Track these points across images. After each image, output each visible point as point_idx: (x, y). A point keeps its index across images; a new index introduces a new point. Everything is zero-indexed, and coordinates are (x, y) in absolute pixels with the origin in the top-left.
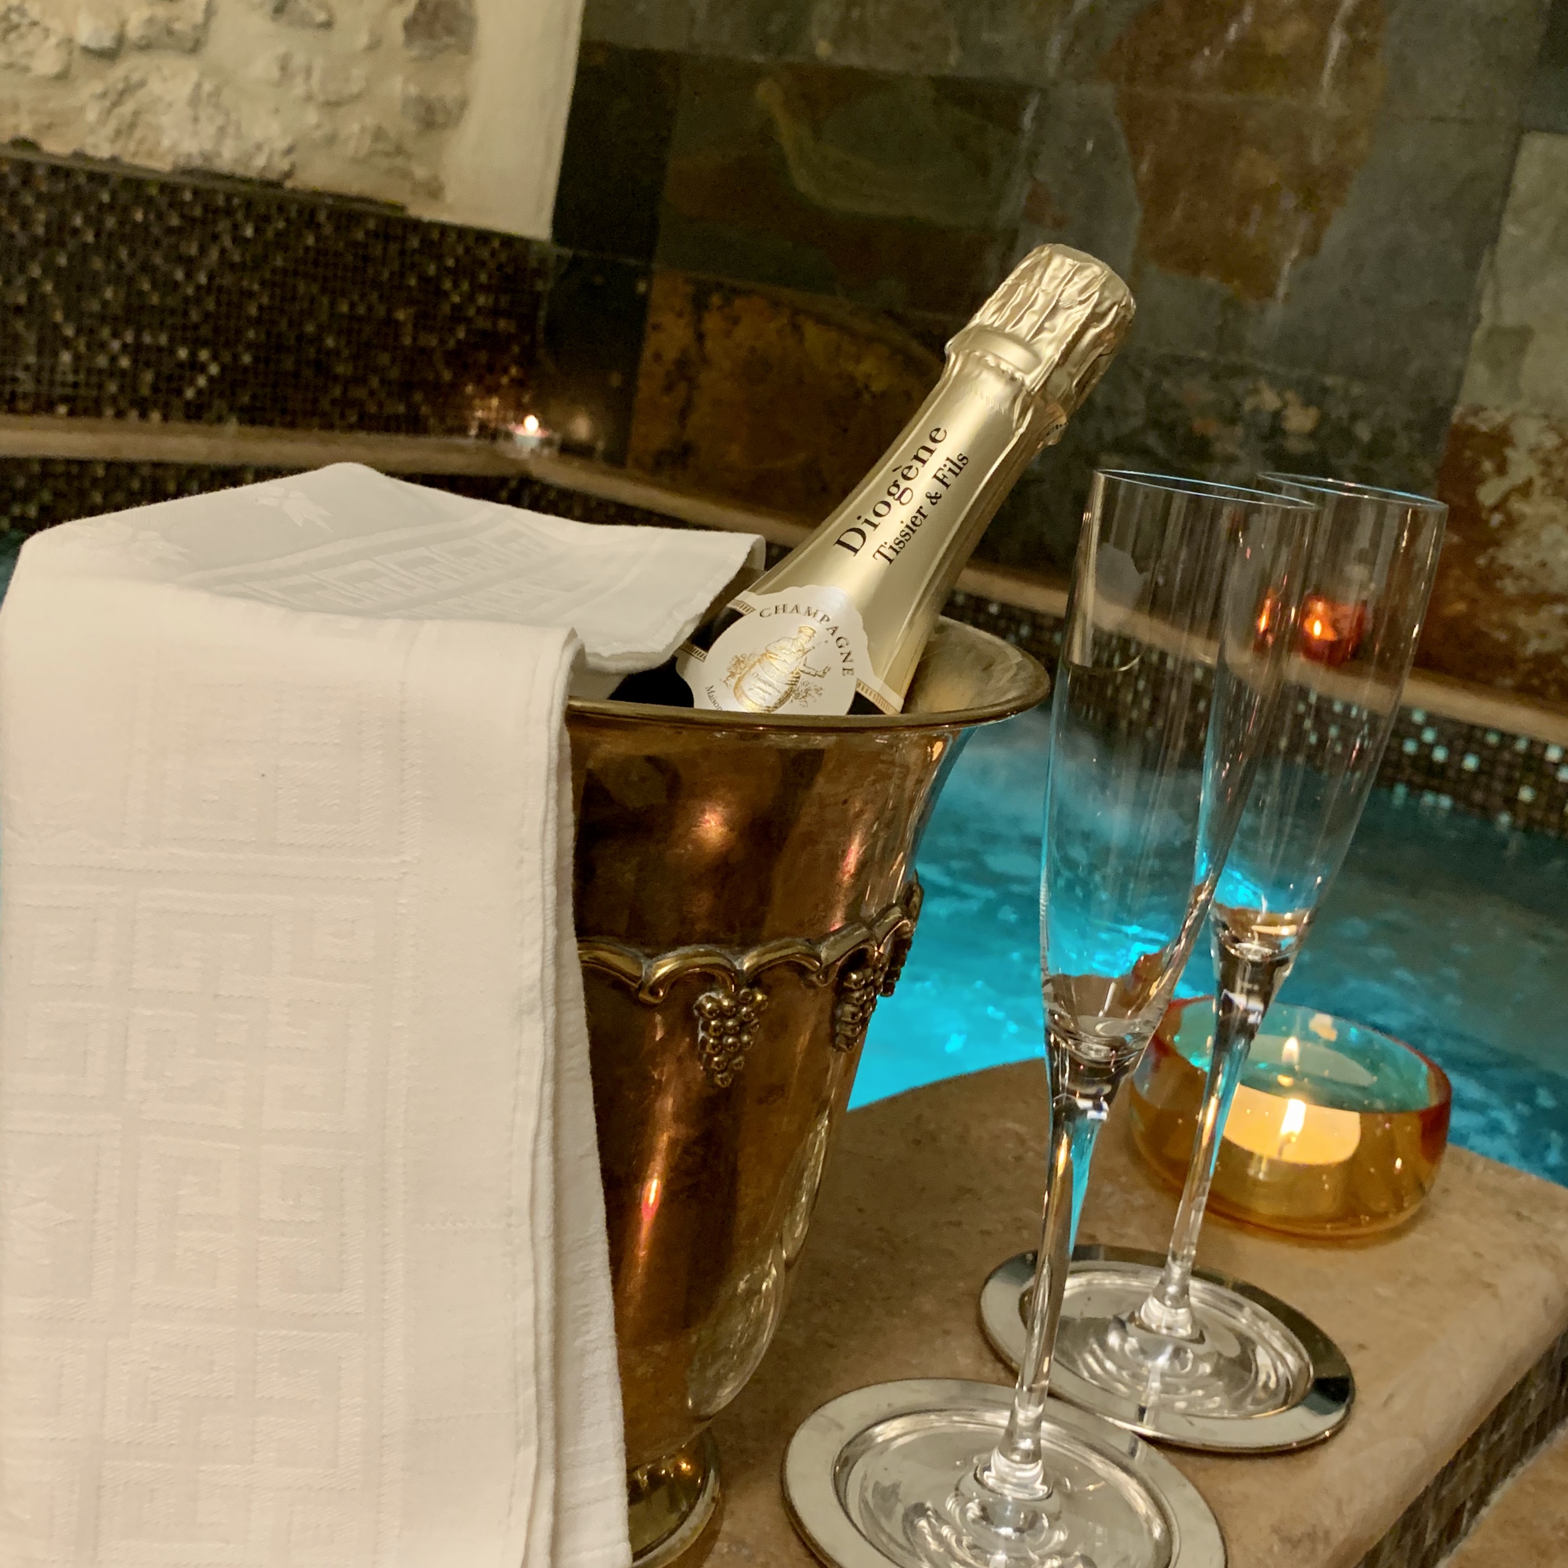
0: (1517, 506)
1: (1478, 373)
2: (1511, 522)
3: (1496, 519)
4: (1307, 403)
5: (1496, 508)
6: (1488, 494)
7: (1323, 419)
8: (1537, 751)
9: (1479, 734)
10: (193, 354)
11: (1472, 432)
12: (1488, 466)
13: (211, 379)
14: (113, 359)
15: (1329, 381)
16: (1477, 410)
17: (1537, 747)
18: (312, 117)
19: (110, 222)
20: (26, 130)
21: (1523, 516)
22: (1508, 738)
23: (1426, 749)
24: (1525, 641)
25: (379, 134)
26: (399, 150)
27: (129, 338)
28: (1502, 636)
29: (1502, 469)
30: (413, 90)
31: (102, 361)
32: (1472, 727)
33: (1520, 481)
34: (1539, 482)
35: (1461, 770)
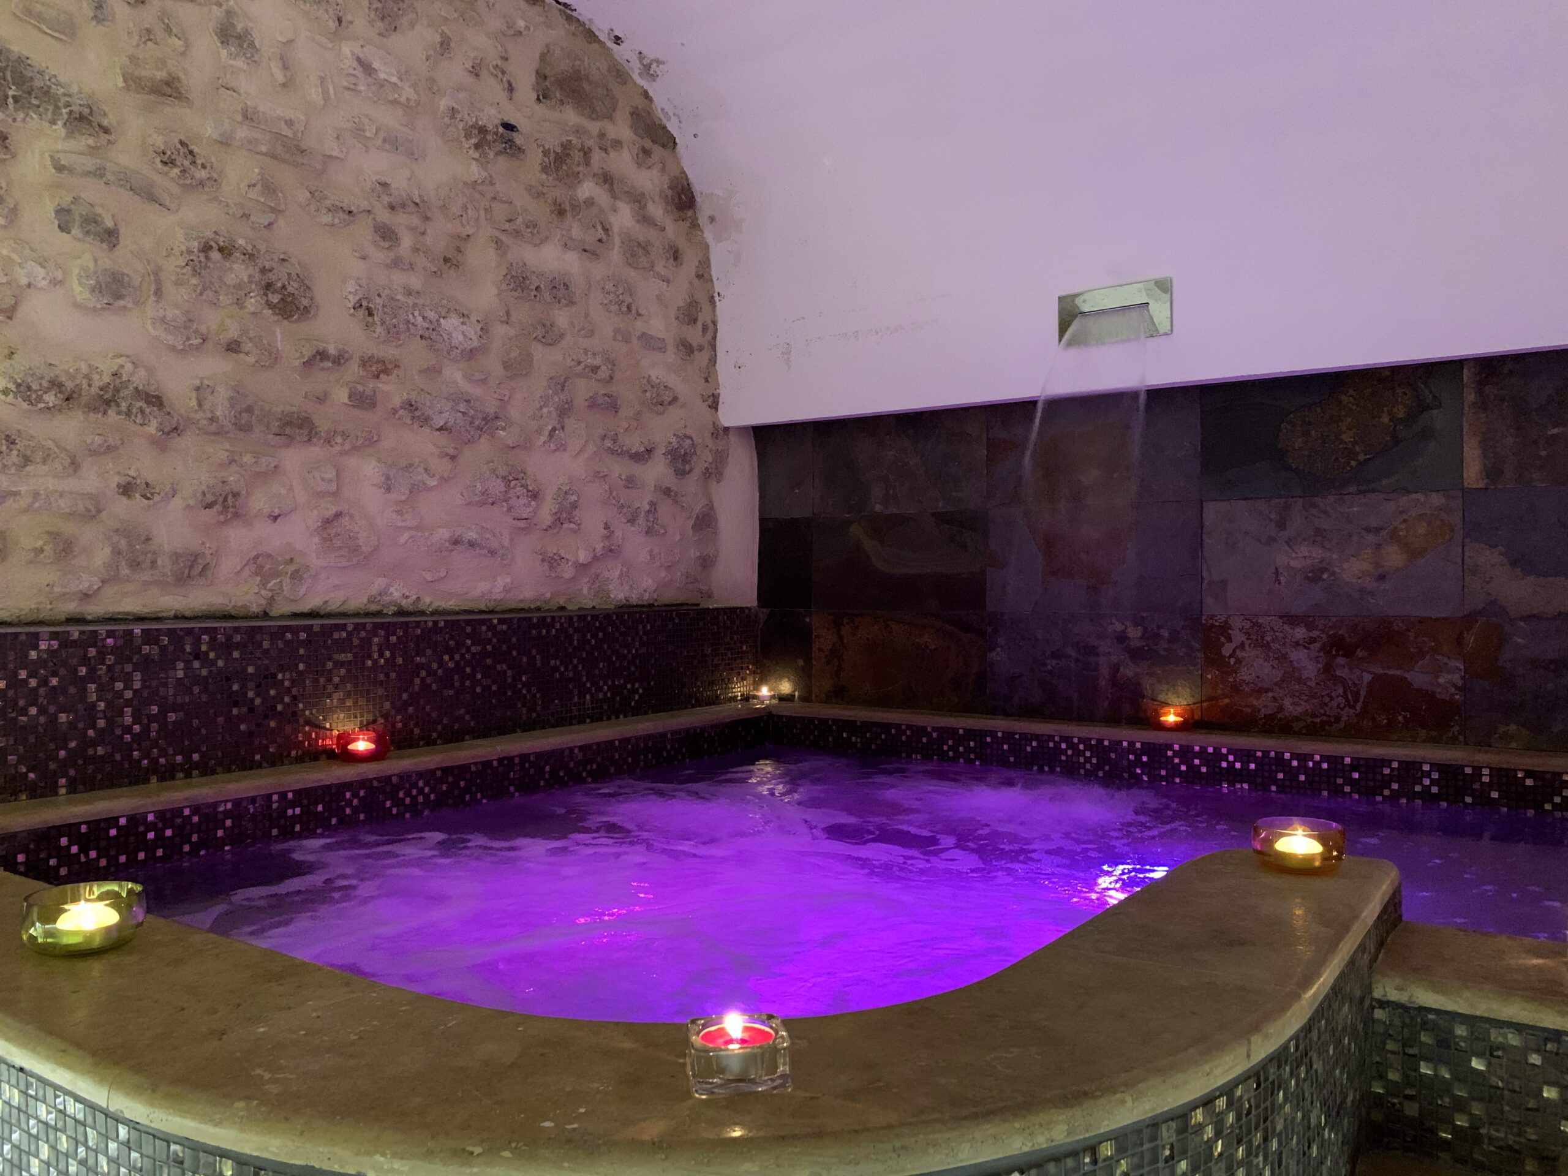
0: (1239, 654)
1: (1209, 601)
2: (1239, 661)
3: (1232, 661)
4: (1136, 625)
5: (1231, 656)
6: (1227, 650)
7: (1145, 629)
8: (1280, 755)
9: (1252, 753)
10: (633, 686)
11: (1212, 626)
12: (1223, 639)
13: (640, 696)
14: (605, 694)
15: (1145, 614)
16: (1212, 617)
17: (1279, 755)
18: (663, 573)
19: (600, 635)
20: (562, 603)
21: (1243, 658)
22: (1266, 753)
23: (1231, 765)
24: (1259, 710)
25: (687, 575)
26: (696, 580)
27: (610, 683)
28: (1248, 710)
29: (1229, 639)
30: (698, 554)
31: (601, 695)
32: (1249, 751)
33: (1238, 644)
34: (1247, 643)
35: (1250, 771)
